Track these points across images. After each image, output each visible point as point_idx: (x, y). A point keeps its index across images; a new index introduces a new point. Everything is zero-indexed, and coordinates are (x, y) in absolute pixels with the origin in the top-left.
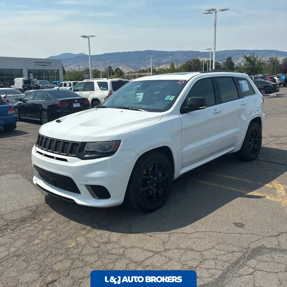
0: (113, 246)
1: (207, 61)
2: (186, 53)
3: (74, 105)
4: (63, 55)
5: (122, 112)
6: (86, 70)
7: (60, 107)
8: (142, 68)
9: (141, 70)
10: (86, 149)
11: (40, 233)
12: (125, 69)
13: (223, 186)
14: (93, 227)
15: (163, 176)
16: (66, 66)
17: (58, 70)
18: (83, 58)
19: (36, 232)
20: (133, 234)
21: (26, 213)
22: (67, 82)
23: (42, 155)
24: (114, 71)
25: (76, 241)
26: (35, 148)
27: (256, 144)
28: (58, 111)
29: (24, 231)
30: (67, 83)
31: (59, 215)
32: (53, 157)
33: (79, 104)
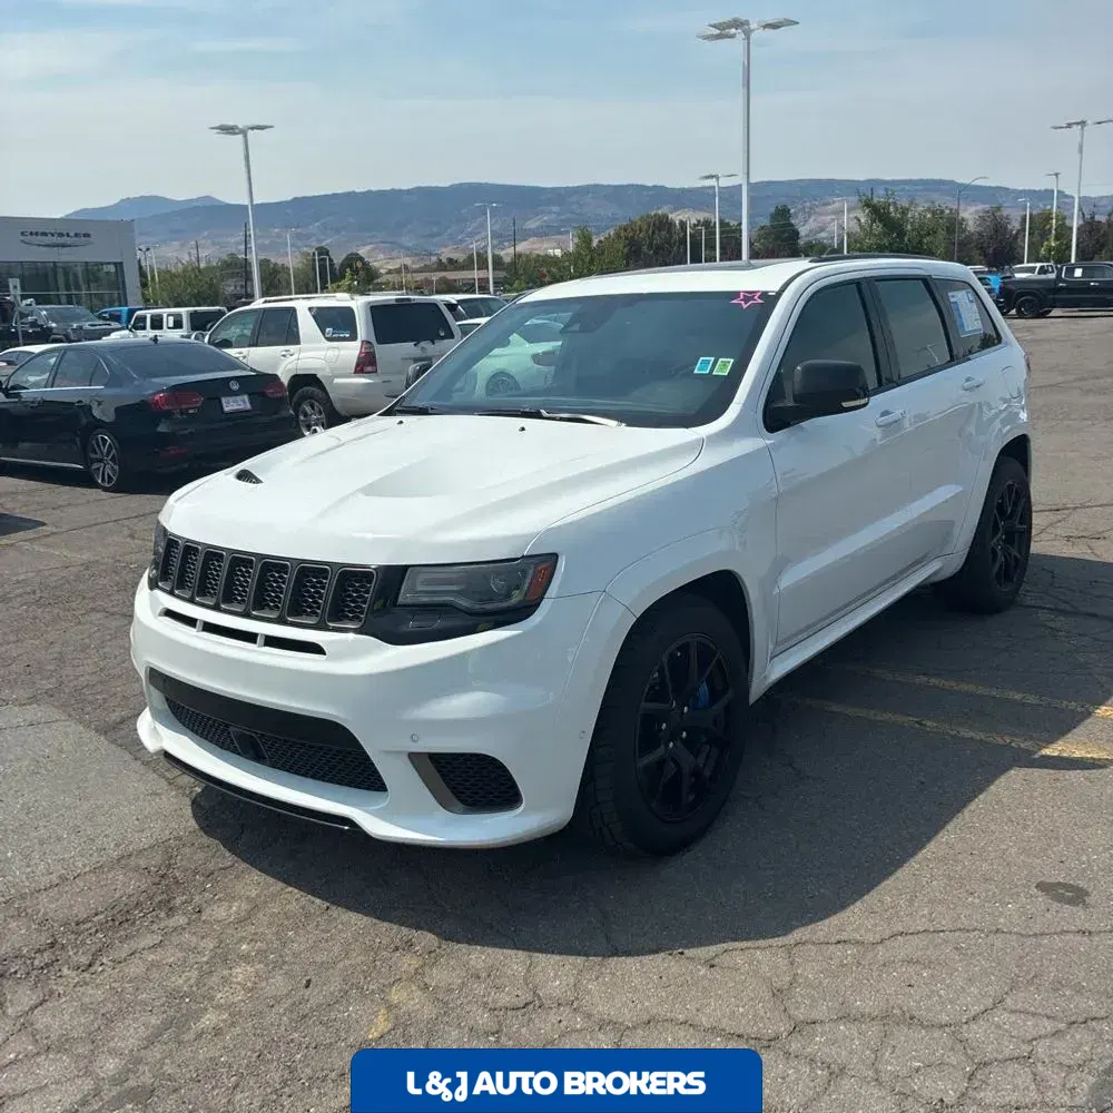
0: (560, 1021)
1: (699, 221)
2: (617, 193)
3: (224, 405)
4: (128, 203)
5: (523, 429)
6: (226, 262)
7: (168, 415)
8: (447, 253)
9: (444, 260)
10: (405, 597)
11: (215, 979)
12: (382, 256)
13: (929, 723)
14: (447, 937)
15: (715, 696)
16: (148, 249)
17: (119, 266)
18: (210, 214)
19: (195, 974)
20: (630, 960)
21: (126, 885)
22: (164, 311)
23: (194, 626)
24: (337, 267)
25: (390, 1007)
26: (152, 597)
27: (1012, 544)
28: (162, 428)
29: (135, 969)
30: (165, 315)
31: (277, 886)
32: (250, 637)
33: (246, 397)
